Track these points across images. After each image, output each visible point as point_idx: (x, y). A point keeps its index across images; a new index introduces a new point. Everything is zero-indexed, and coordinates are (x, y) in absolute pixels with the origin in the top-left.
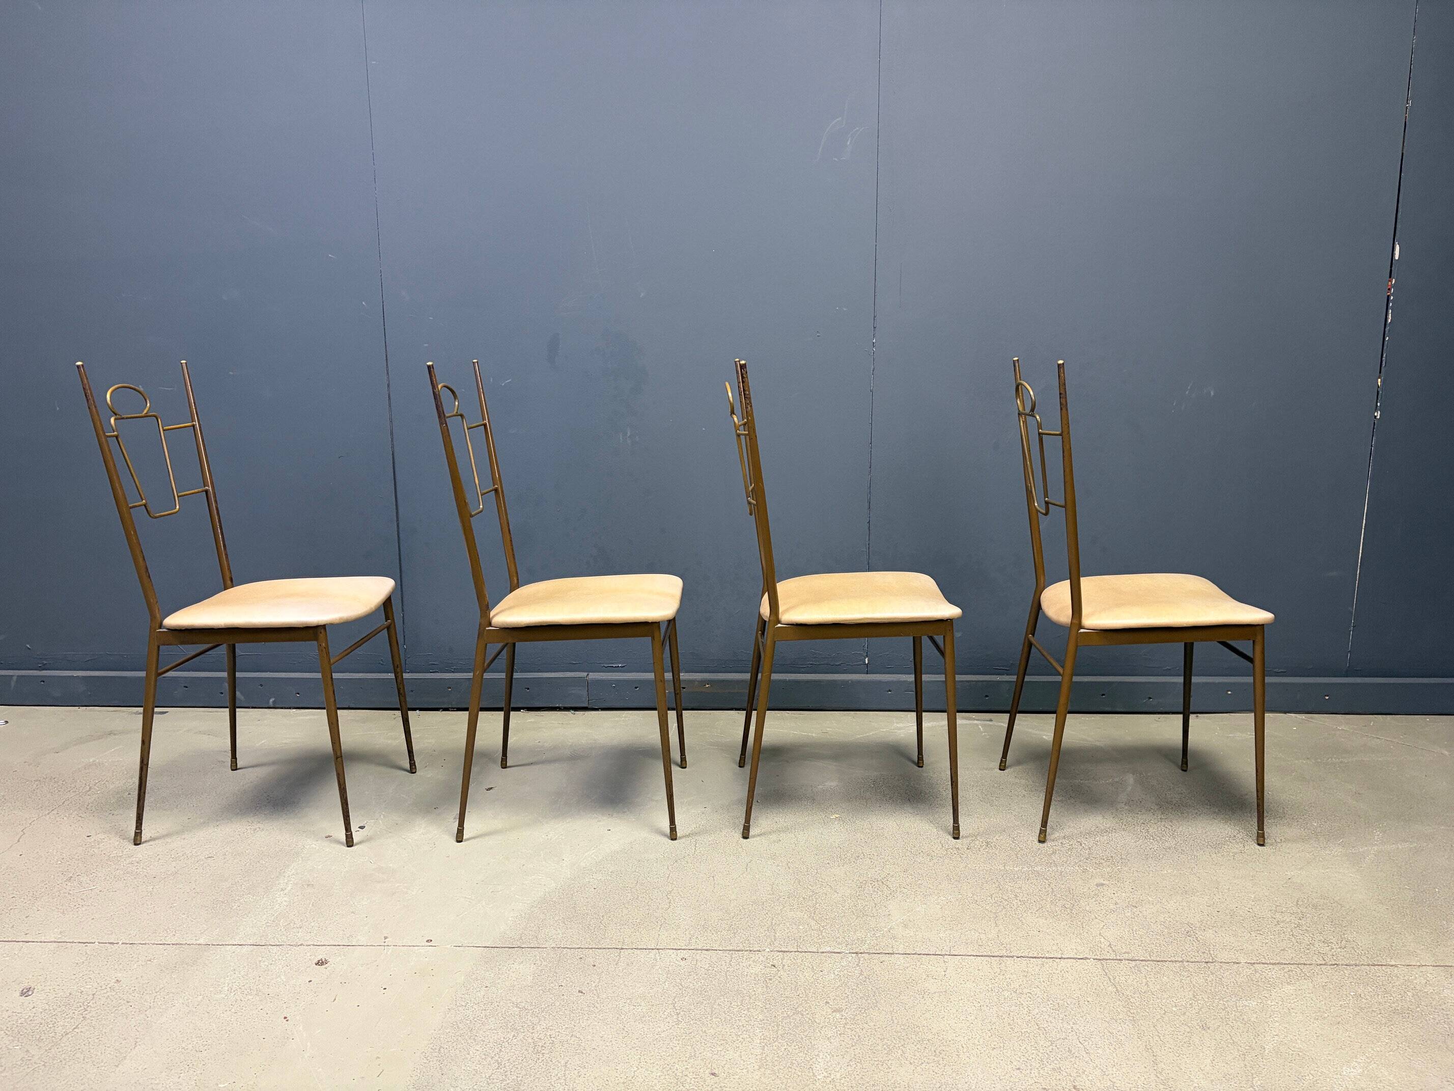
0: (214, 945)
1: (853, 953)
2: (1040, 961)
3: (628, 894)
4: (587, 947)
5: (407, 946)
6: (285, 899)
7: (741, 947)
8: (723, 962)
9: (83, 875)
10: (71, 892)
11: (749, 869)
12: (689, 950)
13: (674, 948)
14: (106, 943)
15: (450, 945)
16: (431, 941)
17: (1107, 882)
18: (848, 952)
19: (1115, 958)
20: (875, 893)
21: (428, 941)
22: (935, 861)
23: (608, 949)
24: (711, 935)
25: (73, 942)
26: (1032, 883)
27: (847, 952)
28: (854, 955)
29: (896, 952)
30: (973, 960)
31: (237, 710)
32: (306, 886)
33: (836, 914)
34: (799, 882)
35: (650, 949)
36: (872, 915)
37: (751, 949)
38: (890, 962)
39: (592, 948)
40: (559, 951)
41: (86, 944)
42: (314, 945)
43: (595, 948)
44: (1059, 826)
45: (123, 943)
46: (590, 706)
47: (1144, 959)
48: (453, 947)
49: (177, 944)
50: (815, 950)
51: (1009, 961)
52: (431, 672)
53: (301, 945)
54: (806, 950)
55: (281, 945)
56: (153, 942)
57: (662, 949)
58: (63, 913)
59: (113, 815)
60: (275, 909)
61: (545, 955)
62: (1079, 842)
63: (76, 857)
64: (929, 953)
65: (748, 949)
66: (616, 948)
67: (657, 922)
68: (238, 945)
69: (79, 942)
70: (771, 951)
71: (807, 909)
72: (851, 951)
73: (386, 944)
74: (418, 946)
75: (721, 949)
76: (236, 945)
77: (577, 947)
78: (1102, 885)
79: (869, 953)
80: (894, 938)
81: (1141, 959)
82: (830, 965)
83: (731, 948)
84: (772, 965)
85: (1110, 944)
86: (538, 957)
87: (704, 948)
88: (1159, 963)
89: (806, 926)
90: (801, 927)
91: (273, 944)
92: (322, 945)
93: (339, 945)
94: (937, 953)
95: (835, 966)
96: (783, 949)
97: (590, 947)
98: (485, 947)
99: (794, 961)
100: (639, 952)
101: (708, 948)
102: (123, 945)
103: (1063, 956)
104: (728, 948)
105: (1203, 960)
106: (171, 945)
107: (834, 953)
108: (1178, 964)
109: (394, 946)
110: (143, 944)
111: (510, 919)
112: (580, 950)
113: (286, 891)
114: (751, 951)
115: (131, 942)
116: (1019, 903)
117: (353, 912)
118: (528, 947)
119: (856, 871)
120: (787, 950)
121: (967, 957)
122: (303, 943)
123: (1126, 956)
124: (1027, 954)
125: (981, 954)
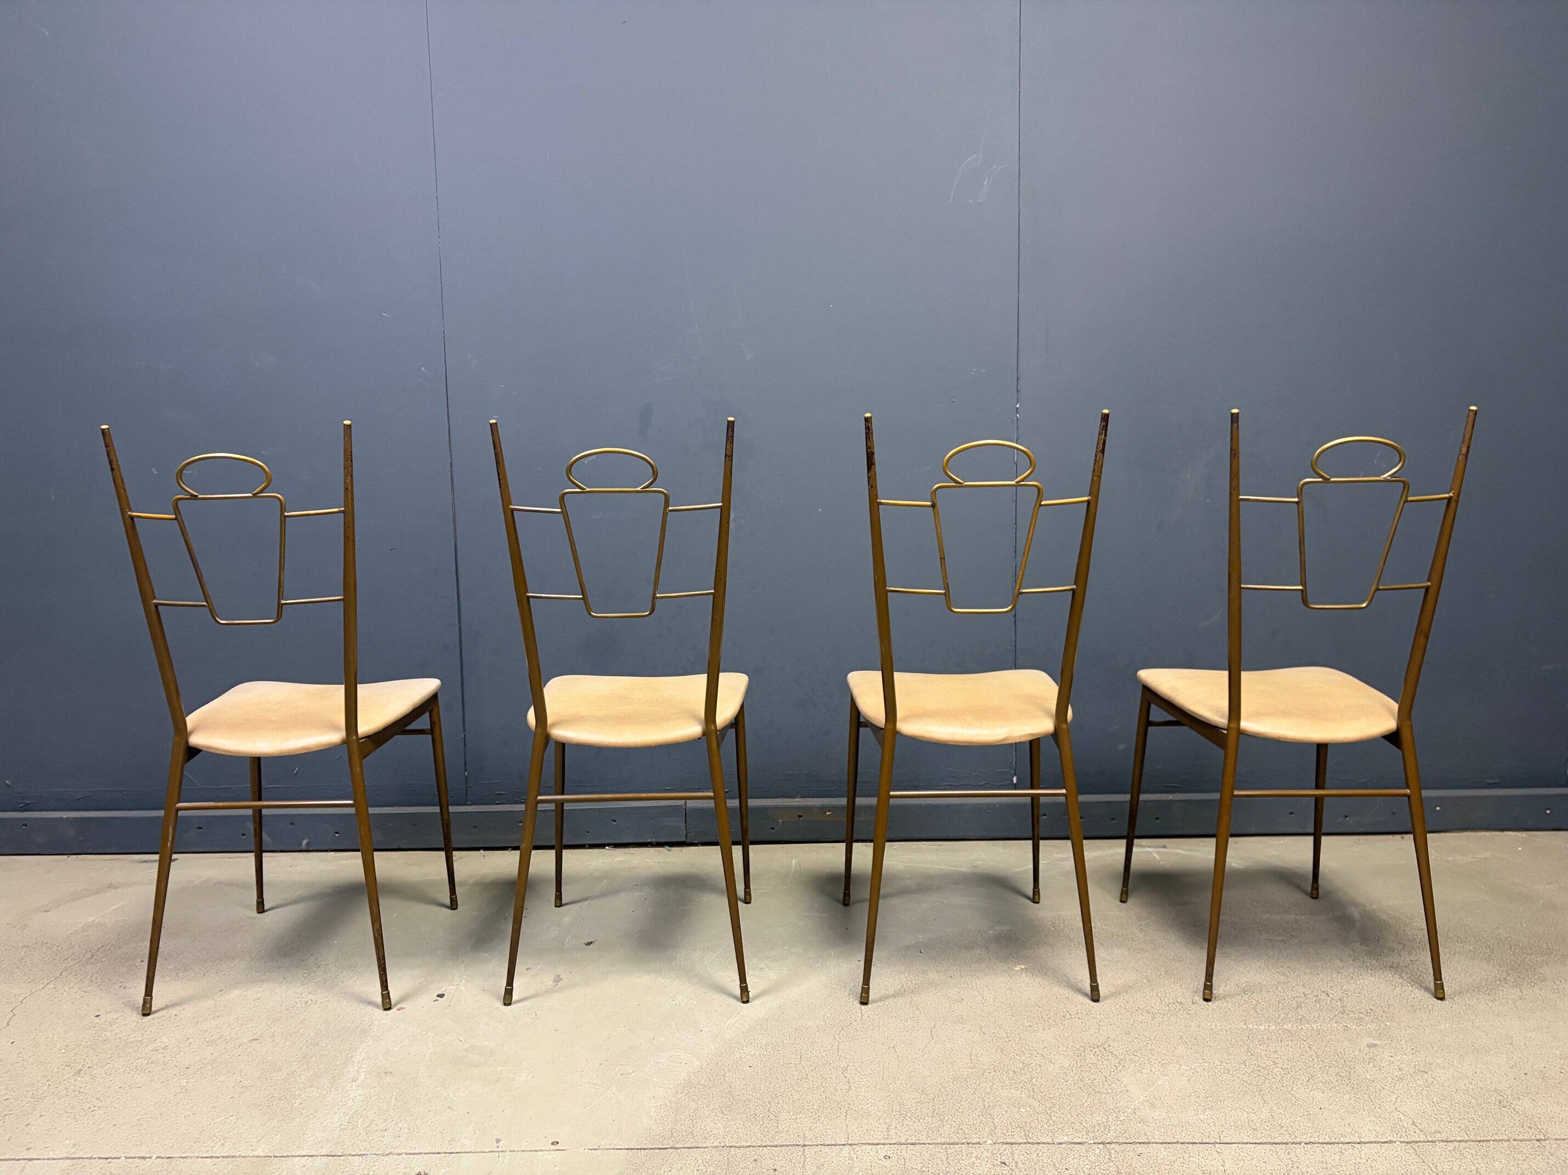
0: (277, 1157)
1: (1098, 1143)
2: (1335, 1148)
3: (794, 1073)
4: (759, 1145)
5: (528, 1151)
6: (360, 1092)
7: (955, 1139)
8: (938, 1160)
9: (95, 1066)
10: (82, 1090)
11: (935, 1036)
12: (890, 1144)
13: (871, 1142)
14: (135, 1158)
15: (583, 1148)
16: (558, 1143)
17: (1379, 1042)
18: (1092, 1142)
19: (1426, 1140)
20: (1100, 1063)
21: (553, 1143)
22: (1159, 1019)
23: (788, 1146)
24: (912, 1123)
25: (91, 1158)
26: (1287, 1045)
27: (1090, 1142)
28: (1101, 1146)
29: (1153, 1141)
30: (1253, 1149)
31: (264, 854)
32: (383, 1075)
33: (1060, 1091)
34: (1002, 1051)
35: (840, 1145)
36: (1105, 1091)
37: (969, 1141)
38: (1150, 1154)
39: (765, 1146)
40: (725, 1151)
41: (108, 1160)
42: (406, 1154)
43: (770, 1146)
44: (1292, 973)
45: (157, 1157)
46: (688, 841)
47: (1461, 1139)
48: (587, 1150)
49: (228, 1157)
50: (1050, 1141)
51: (1299, 1149)
52: (497, 804)
53: (390, 1154)
54: (1039, 1141)
55: (364, 1155)
56: (197, 1155)
57: (855, 1145)
58: (75, 1118)
59: (124, 988)
60: (348, 1105)
61: (708, 1157)
62: (1323, 992)
63: (84, 1043)
64: (1194, 1141)
65: (964, 1141)
66: (797, 1145)
67: (840, 1109)
68: (307, 1156)
69: (100, 1158)
70: (995, 1143)
71: (1022, 1085)
72: (1096, 1141)
73: (500, 1149)
74: (542, 1151)
75: (931, 1142)
76: (304, 1156)
77: (747, 1144)
78: (1375, 1045)
79: (1119, 1144)
80: (1143, 1121)
81: (1458, 1139)
82: (1075, 1160)
83: (943, 1140)
84: (1002, 1163)
85: (1413, 1122)
86: (701, 1161)
87: (909, 1141)
88: (1482, 1143)
89: (1029, 1109)
90: (1022, 1110)
91: (354, 1153)
92: (417, 1154)
93: (439, 1153)
94: (1204, 1141)
95: (1081, 1162)
96: (1009, 1140)
97: (764, 1144)
98: (628, 1149)
99: (1028, 1156)
100: (827, 1148)
101: (914, 1141)
102: (158, 1160)
103: (1362, 1140)
104: (939, 1141)
105: (1533, 1137)
106: (221, 1159)
107: (1075, 1143)
108: (1506, 1144)
109: (510, 1151)
110: (184, 1158)
111: (653, 1110)
112: (751, 1148)
113: (358, 1082)
114: (968, 1144)
115: (168, 1156)
116: (1282, 1072)
117: (449, 1108)
118: (683, 1148)
119: (1067, 1035)
120: (1013, 1141)
121: (1244, 1146)
122: (392, 1150)
123: (1438, 1136)
124: (1317, 1139)
125: (1259, 1141)
